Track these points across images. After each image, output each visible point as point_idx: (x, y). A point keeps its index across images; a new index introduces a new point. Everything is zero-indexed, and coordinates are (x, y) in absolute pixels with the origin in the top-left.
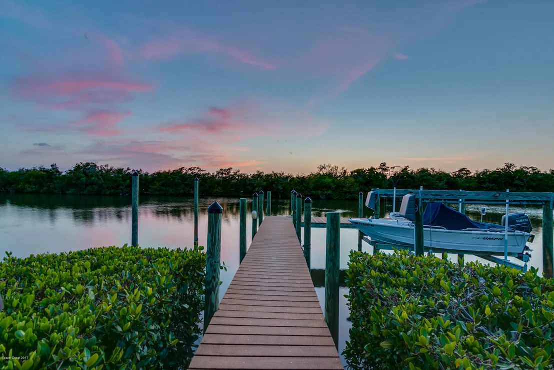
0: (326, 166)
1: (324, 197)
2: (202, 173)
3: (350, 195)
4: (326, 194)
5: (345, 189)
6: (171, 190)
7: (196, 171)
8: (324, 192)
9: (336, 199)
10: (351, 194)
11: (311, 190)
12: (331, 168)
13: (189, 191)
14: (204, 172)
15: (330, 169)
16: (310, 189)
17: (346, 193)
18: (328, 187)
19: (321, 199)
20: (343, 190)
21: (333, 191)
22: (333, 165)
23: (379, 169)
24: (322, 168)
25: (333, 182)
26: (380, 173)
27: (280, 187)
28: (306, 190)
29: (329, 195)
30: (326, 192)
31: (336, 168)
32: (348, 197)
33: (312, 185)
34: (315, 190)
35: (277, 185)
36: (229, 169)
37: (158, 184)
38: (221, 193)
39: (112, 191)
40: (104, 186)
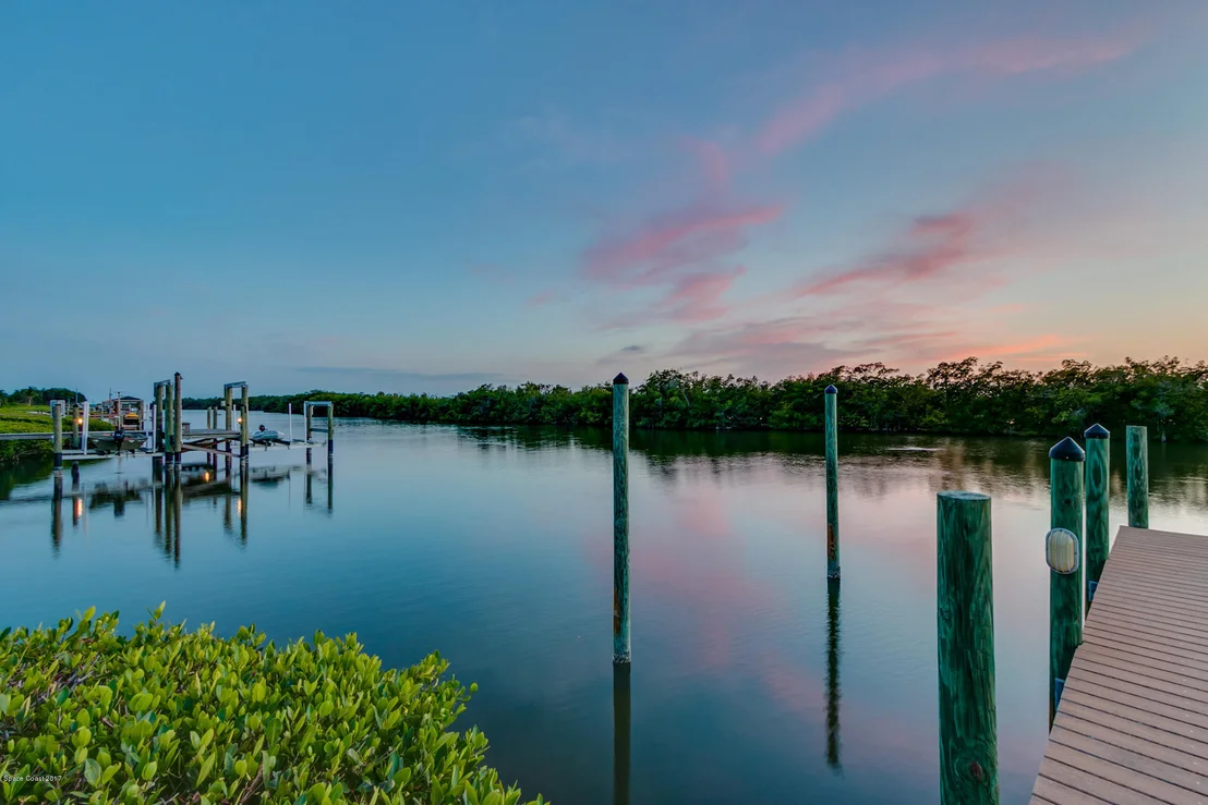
2: (888, 376)
7: (874, 373)
14: (894, 375)
35: (1147, 401)
36: (967, 362)
37: (786, 407)
38: (945, 425)
39: (703, 421)
40: (691, 412)
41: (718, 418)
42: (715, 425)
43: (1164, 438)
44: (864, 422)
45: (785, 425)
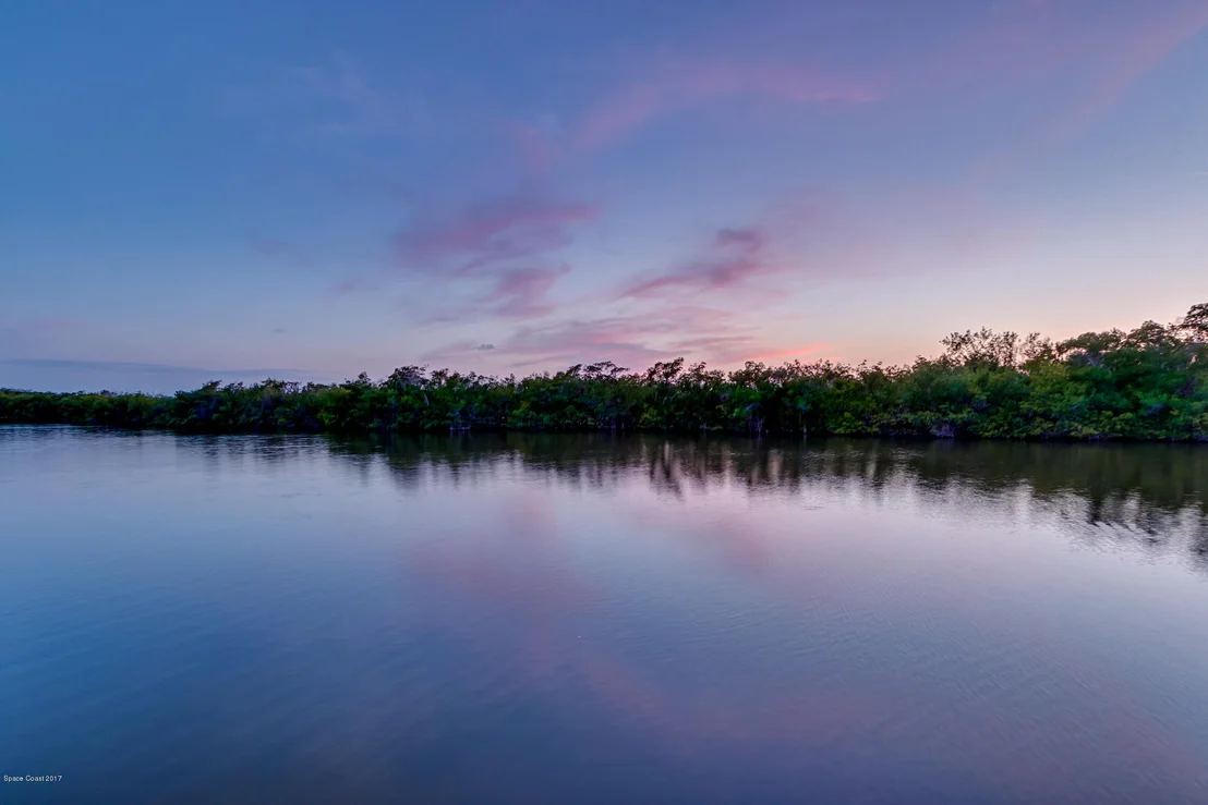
0: (972, 333)
1: (945, 431)
2: (619, 375)
3: (1047, 425)
4: (952, 423)
5: (1025, 405)
6: (546, 418)
7: (606, 372)
8: (945, 414)
9: (993, 438)
10: (1055, 420)
11: (902, 411)
12: (989, 340)
13: (584, 418)
14: (625, 373)
15: (986, 343)
16: (896, 406)
17: (1028, 418)
18: (962, 399)
19: (935, 437)
20: (1018, 408)
21: (980, 411)
22: (998, 331)
23: (1184, 326)
24: (958, 342)
25: (982, 382)
26: (1189, 340)
27: (801, 404)
28: (885, 408)
29: (967, 423)
30: (952, 416)
31: (1009, 339)
32: (1038, 431)
33: (903, 396)
34: (913, 410)
35: (792, 398)
36: (677, 363)
37: (525, 405)
38: (656, 422)
39: (435, 422)
40: (424, 412)
41: (452, 419)
42: (449, 426)
43: (805, 430)
44: (590, 421)
45: (520, 424)
